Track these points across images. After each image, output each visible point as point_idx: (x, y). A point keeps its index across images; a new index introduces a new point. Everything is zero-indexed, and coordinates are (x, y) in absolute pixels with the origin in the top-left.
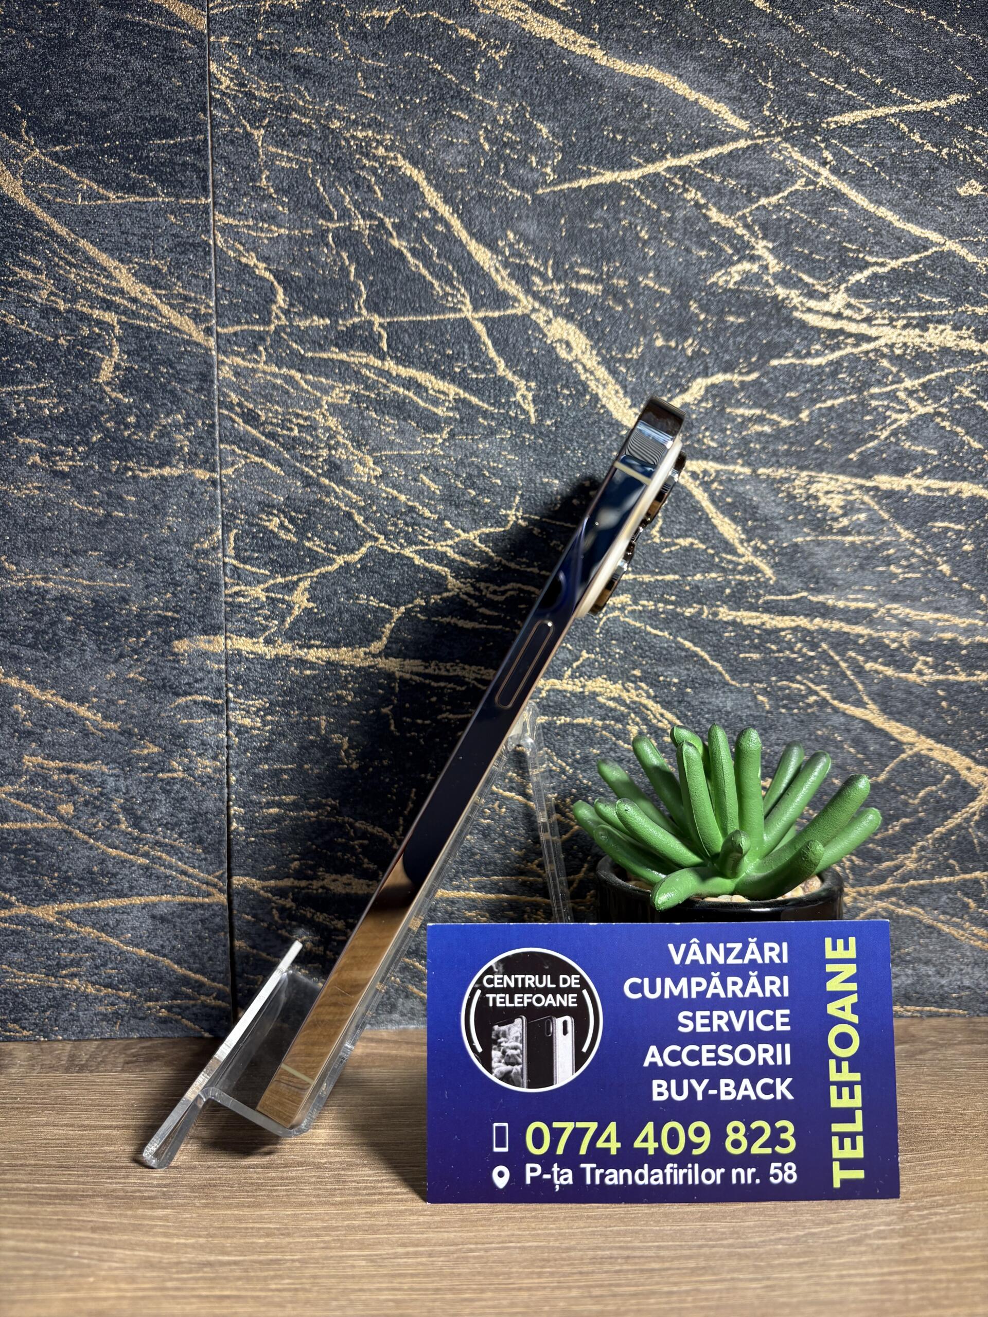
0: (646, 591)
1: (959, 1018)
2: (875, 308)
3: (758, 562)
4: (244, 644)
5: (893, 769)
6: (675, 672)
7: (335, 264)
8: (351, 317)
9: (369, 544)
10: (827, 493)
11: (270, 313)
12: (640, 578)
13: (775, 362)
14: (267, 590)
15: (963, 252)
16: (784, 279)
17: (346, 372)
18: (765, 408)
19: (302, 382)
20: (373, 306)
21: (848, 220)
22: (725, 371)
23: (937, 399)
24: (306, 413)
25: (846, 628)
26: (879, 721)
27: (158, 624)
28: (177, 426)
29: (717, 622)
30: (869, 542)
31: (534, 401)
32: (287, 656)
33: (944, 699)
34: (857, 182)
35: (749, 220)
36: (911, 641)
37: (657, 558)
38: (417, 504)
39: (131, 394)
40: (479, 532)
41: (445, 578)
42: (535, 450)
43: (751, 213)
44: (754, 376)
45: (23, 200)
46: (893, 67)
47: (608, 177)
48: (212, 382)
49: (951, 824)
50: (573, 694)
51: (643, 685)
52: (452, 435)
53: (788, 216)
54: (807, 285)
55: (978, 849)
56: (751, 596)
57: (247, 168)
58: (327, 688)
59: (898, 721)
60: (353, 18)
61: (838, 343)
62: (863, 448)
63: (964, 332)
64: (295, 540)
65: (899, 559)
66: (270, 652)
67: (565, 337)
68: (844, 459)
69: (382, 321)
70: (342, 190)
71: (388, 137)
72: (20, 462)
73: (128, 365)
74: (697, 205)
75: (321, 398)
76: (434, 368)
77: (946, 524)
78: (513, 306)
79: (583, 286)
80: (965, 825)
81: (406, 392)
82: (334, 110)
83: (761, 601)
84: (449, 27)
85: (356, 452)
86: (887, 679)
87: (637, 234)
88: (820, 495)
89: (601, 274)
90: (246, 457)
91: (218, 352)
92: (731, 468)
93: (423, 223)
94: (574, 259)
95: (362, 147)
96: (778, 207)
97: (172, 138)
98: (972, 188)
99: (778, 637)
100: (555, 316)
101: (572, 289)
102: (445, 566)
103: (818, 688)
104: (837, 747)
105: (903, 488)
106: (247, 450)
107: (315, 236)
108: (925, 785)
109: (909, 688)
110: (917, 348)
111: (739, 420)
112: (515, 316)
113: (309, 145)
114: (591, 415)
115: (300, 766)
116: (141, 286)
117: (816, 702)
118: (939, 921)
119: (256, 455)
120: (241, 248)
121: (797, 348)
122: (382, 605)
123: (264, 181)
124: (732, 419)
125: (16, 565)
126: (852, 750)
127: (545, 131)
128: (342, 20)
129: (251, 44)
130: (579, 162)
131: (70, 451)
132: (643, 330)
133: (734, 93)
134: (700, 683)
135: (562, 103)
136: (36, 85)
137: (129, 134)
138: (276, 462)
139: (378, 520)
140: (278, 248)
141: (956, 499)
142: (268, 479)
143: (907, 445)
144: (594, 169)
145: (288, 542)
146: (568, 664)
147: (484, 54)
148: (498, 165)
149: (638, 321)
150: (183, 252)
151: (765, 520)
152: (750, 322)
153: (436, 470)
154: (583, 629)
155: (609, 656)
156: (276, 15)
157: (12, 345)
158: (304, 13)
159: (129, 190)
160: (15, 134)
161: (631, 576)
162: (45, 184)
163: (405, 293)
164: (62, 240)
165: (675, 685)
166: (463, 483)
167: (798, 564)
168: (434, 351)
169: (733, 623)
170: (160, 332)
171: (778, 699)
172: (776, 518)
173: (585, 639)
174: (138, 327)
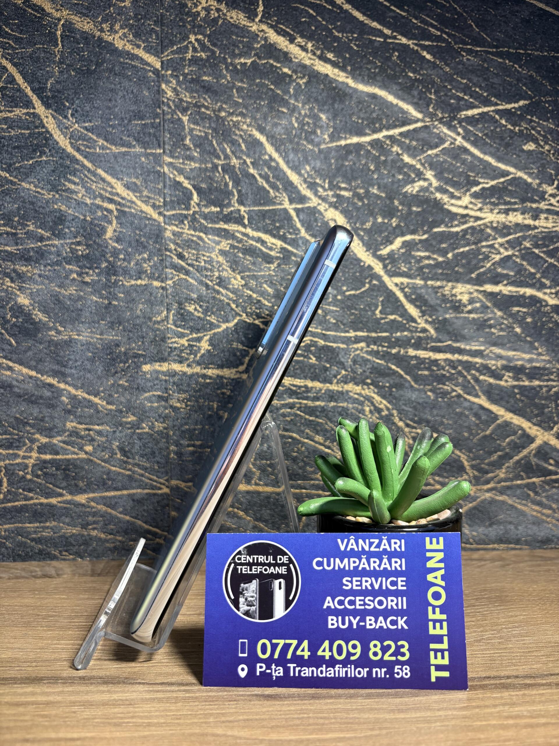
0: (372, 341)
1: (526, 551)
2: (485, 204)
3: (428, 327)
4: (176, 367)
5: (494, 428)
6: (387, 380)
7: (222, 181)
8: (230, 207)
9: (238, 318)
10: (461, 293)
11: (190, 204)
12: (370, 334)
13: (436, 230)
14: (188, 341)
15: (525, 177)
16: (439, 189)
18: (430, 252)
19: (206, 239)
20: (241, 202)
21: (470, 162)
22: (411, 234)
23: (513, 248)
24: (208, 254)
25: (470, 359)
26: (487, 404)
27: (135, 357)
28: (143, 259)
29: (408, 356)
30: (481, 317)
32: (197, 373)
33: (518, 394)
34: (474, 144)
35: (423, 161)
36: (502, 365)
37: (378, 324)
38: (261, 299)
39: (122, 244)
43: (424, 158)
44: (425, 236)
45: (69, 149)
46: (492, 87)
47: (355, 140)
48: (162, 238)
49: (521, 455)
50: (337, 391)
51: (371, 387)
52: (279, 265)
53: (442, 160)
54: (451, 192)
56: (424, 344)
57: (179, 135)
58: (218, 389)
59: (495, 404)
60: (231, 64)
61: (466, 221)
62: (478, 272)
63: (527, 216)
64: (202, 316)
65: (496, 325)
66: (189, 371)
67: (334, 217)
68: (469, 277)
69: (245, 209)
70: (226, 146)
71: (248, 120)
72: (67, 277)
73: (120, 230)
74: (398, 154)
75: (215, 247)
76: (270, 233)
77: (518, 309)
78: (309, 203)
79: (343, 193)
80: (528, 456)
81: (256, 244)
82: (222, 107)
83: (429, 346)
84: (278, 68)
85: (232, 273)
86: (490, 384)
87: (369, 167)
88: (457, 294)
89: (352, 187)
90: (178, 276)
91: (165, 223)
92: (414, 281)
93: (265, 161)
94: (337, 180)
95: (235, 125)
96: (437, 155)
97: (143, 120)
98: (530, 146)
99: (437, 364)
100: (330, 207)
101: (337, 194)
103: (456, 388)
104: (466, 417)
105: (498, 291)
106: (179, 272)
107: (212, 168)
108: (508, 437)
109: (500, 388)
110: (504, 224)
111: (418, 258)
112: (309, 207)
113: (210, 124)
115: (203, 427)
116: (127, 192)
117: (456, 395)
118: (515, 503)
119: (183, 274)
120: (176, 173)
121: (446, 223)
122: (244, 348)
123: (188, 141)
124: (414, 257)
125: (64, 327)
126: (473, 419)
127: (323, 117)
128: (226, 63)
129: (182, 75)
130: (340, 133)
131: (91, 272)
132: (372, 214)
133: (415, 100)
134: (400, 386)
135: (333, 104)
136: (76, 93)
137: (122, 118)
138: (192, 278)
139: (242, 306)
140: (194, 174)
141: (523, 296)
142: (189, 286)
143: (499, 270)
144: (348, 136)
145: (199, 317)
146: (335, 377)
147: (295, 81)
148: (301, 133)
149: (369, 210)
150: (148, 175)
151: (431, 306)
152: (424, 210)
153: (271, 282)
154: (342, 360)
155: (355, 372)
156: (194, 61)
157: (64, 220)
158: (208, 60)
159: (123, 145)
160: (66, 117)
161: (365, 334)
162: (80, 142)
163: (257, 196)
164: (89, 169)
165: (387, 387)
166: (284, 288)
167: (447, 328)
168: (270, 224)
169: (415, 357)
170: (136, 214)
171: (437, 394)
172: (436, 305)
173: (344, 364)
174: (125, 212)
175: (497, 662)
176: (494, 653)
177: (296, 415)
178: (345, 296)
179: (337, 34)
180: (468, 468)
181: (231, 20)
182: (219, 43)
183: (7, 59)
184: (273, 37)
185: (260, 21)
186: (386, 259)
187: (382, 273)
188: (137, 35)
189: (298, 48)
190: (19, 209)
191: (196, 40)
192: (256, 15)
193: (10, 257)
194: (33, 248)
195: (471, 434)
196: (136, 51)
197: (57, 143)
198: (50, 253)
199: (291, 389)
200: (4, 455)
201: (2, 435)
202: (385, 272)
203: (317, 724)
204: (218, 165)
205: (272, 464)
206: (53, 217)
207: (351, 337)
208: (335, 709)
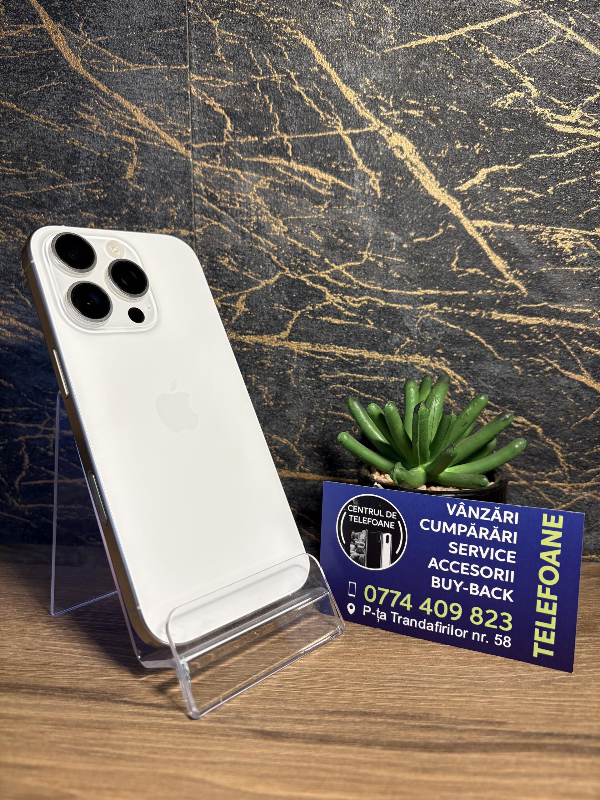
0: (446, 301)
3: (517, 283)
7: (261, 103)
8: (270, 135)
9: (280, 273)
10: (562, 240)
11: (223, 135)
12: (443, 293)
13: (532, 157)
14: (221, 300)
16: (541, 102)
17: (266, 169)
18: (525, 186)
19: (242, 176)
20: (284, 129)
21: (584, 62)
22: (499, 164)
24: (244, 195)
26: (590, 382)
28: (170, 204)
29: (491, 320)
30: (589, 271)
31: (380, 184)
32: (233, 340)
34: (591, 37)
35: (519, 63)
37: (454, 280)
38: (308, 249)
39: (144, 186)
40: (345, 265)
41: (325, 293)
42: (380, 214)
43: (521, 59)
44: (518, 166)
45: (82, 71)
47: (430, 39)
48: (190, 177)
50: (400, 363)
51: (443, 358)
52: (330, 206)
53: (545, 60)
54: (556, 104)
56: (512, 305)
57: (209, 45)
58: (256, 358)
61: (575, 142)
62: (588, 211)
64: (237, 271)
67: (400, 144)
68: (575, 218)
69: (289, 137)
70: (265, 56)
71: (293, 20)
73: (142, 168)
74: (486, 55)
75: (253, 186)
76: (320, 166)
78: (368, 126)
79: (411, 112)
81: (303, 181)
82: (260, 5)
83: (518, 308)
85: (273, 218)
87: (447, 76)
88: (558, 241)
89: (423, 103)
90: (209, 222)
91: (193, 159)
92: (502, 225)
93: (314, 74)
94: (406, 94)
95: (277, 28)
96: (539, 54)
97: (165, 28)
99: (528, 330)
100: (394, 132)
101: (404, 113)
102: (325, 286)
103: (552, 362)
104: (563, 398)
106: (210, 218)
107: (249, 86)
111: (508, 194)
112: (369, 132)
113: (245, 29)
114: (415, 192)
116: (148, 120)
117: (550, 370)
119: (215, 220)
120: (206, 95)
121: (548, 146)
122: (287, 310)
123: (219, 52)
124: (502, 194)
126: (572, 400)
127: (389, 11)
130: (411, 31)
131: (110, 219)
132: (448, 139)
134: (479, 358)
137: (140, 28)
138: (226, 225)
139: (286, 259)
140: (227, 94)
142: (222, 235)
144: (421, 34)
145: (234, 272)
146: (398, 345)
148: (360, 35)
149: (446, 132)
150: (173, 99)
151: (522, 257)
152: (518, 131)
153: (320, 228)
154: (407, 324)
155: (423, 340)
157: (78, 158)
159: (141, 62)
160: (76, 31)
161: (438, 292)
162: (93, 61)
163: (303, 120)
164: (104, 94)
165: (463, 358)
166: (336, 235)
167: (542, 285)
168: (320, 155)
169: (501, 321)
170: (160, 148)
171: (527, 368)
172: (529, 256)
173: (409, 330)
174: (147, 145)
175: (566, 714)
176: (564, 701)
177: (349, 392)
178: (412, 244)
180: (562, 460)
186: (466, 198)
187: (460, 214)
190: (28, 146)
193: (20, 203)
194: (45, 193)
195: (568, 419)
197: (68, 63)
198: (64, 198)
199: (343, 360)
200: (24, 429)
201: (21, 407)
202: (465, 213)
203: (317, 778)
204: (256, 82)
205: (320, 448)
206: (66, 154)
207: (419, 296)
208: (344, 759)
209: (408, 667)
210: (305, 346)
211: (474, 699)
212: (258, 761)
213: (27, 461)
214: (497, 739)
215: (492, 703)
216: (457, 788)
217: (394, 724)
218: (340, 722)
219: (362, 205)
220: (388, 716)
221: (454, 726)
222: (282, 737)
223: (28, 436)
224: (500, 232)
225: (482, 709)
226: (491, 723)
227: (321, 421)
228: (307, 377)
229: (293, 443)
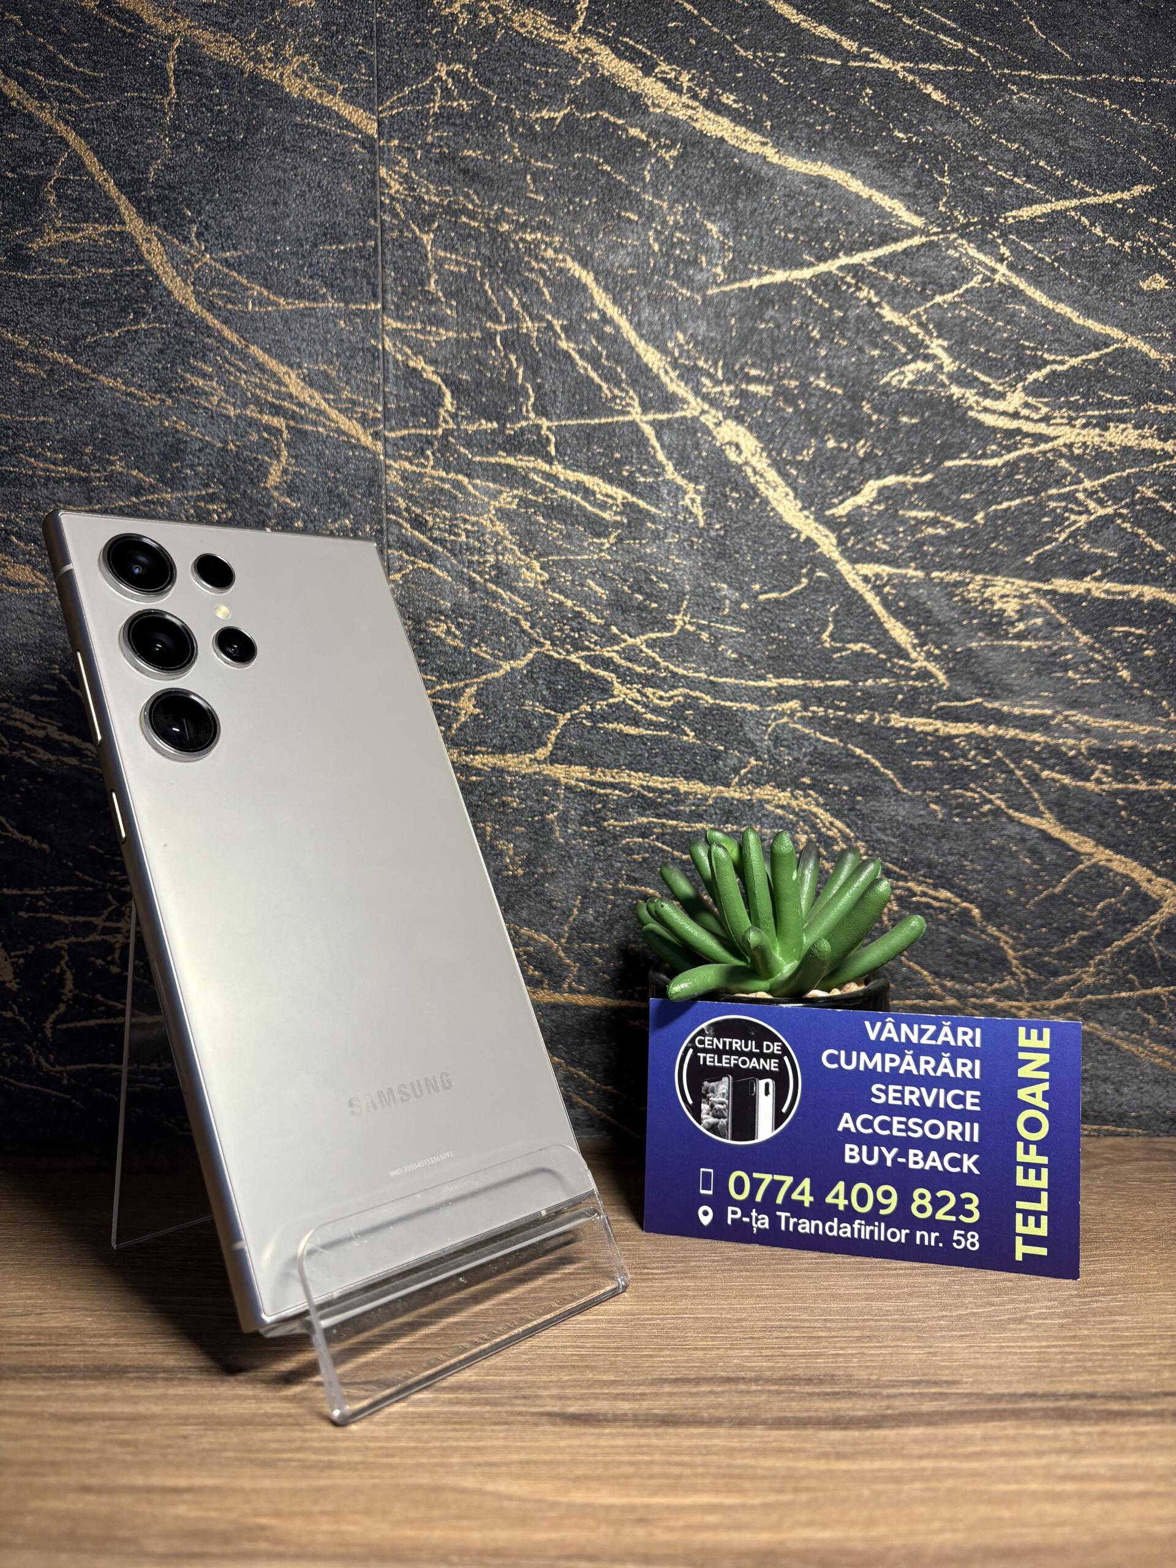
0: (814, 697)
1: (1138, 1137)
2: (1053, 407)
3: (932, 667)
5: (1070, 881)
6: (845, 780)
7: (503, 367)
8: (519, 420)
9: (535, 650)
10: (1003, 597)
11: (437, 416)
12: (809, 683)
13: (949, 464)
14: (432, 696)
15: (1145, 348)
16: (959, 378)
18: (938, 510)
19: (470, 487)
20: (542, 410)
21: (1026, 318)
22: (898, 473)
23: (1116, 500)
24: (473, 519)
26: (1056, 831)
28: (343, 530)
29: (889, 729)
30: (1046, 647)
31: (702, 504)
33: (1124, 808)
34: (1035, 280)
35: (924, 318)
36: (1089, 749)
37: (827, 662)
38: (583, 610)
39: (299, 499)
40: (646, 637)
41: (611, 683)
42: (703, 554)
43: (926, 311)
44: (928, 477)
45: (193, 307)
46: (1073, 158)
47: (780, 276)
48: (380, 487)
49: (1130, 938)
50: (740, 801)
51: (811, 792)
52: (620, 540)
53: (964, 313)
54: (983, 383)
55: (1159, 964)
56: (924, 702)
57: (416, 272)
58: (493, 794)
59: (1075, 831)
60: (522, 120)
61: (1015, 443)
62: (1040, 551)
63: (1146, 431)
64: (462, 645)
65: (1077, 664)
67: (735, 439)
68: (1020, 562)
69: (549, 424)
70: (510, 293)
71: (557, 239)
73: (296, 470)
74: (870, 304)
75: (489, 503)
76: (602, 472)
77: (1126, 629)
78: (682, 409)
79: (753, 388)
80: (1145, 938)
81: (573, 497)
82: (503, 213)
83: (934, 708)
84: (619, 127)
85: (523, 557)
86: (1064, 787)
87: (809, 333)
88: (995, 598)
89: (772, 375)
90: (413, 563)
91: (386, 455)
92: (903, 571)
93: (592, 324)
94: (743, 360)
95: (530, 249)
96: (954, 305)
97: (341, 242)
98: (1158, 282)
99: (952, 745)
100: (725, 418)
101: (742, 390)
102: (612, 671)
103: (992, 797)
104: (1012, 857)
105: (1082, 591)
106: (415, 555)
107: (483, 339)
108: (1103, 897)
109: (1086, 797)
110: (1097, 449)
111: (913, 523)
112: (684, 418)
113: (478, 248)
114: (761, 518)
116: (309, 391)
117: (990, 810)
118: (1117, 1037)
119: (424, 561)
120: (409, 352)
121: (973, 448)
122: (547, 711)
123: (433, 285)
124: (903, 521)
126: (1028, 861)
127: (713, 228)
128: (511, 121)
129: (421, 147)
130: (750, 261)
132: (814, 431)
133: (909, 189)
134: (871, 791)
135: (733, 202)
136: (205, 190)
137: (299, 240)
138: (442, 567)
139: (545, 626)
140: (446, 352)
141: (1137, 602)
142: (436, 585)
143: (1086, 547)
144: (765, 268)
145: (455, 648)
146: (736, 771)
147: (654, 154)
148: (668, 266)
149: (810, 422)
150: (352, 357)
151: (939, 624)
152: (924, 422)
153: (604, 575)
154: (751, 736)
155: (778, 762)
156: (446, 117)
157: (183, 451)
158: (473, 115)
159: (300, 296)
160: (186, 240)
161: (801, 682)
162: (215, 291)
163: (574, 396)
164: (233, 346)
165: (845, 793)
166: (630, 587)
167: (972, 669)
168: (602, 454)
169: (905, 729)
170: (328, 436)
171: (951, 808)
172: (950, 622)
173: (753, 746)
174: (306, 432)
175: (1053, 1365)
176: (1048, 1347)
177: (654, 850)
178: (758, 604)
179: (742, 52)
180: (1014, 962)
181: (522, 31)
182: (497, 79)
183: (67, 122)
184: (610, 63)
185: (583, 30)
186: (845, 527)
187: (836, 555)
188: (329, 67)
189: (660, 84)
190: (93, 429)
191: (448, 74)
192: (575, 19)
194: (120, 509)
195: (1022, 892)
196: (327, 101)
197: (170, 293)
199: (643, 797)
200: (66, 926)
201: (62, 885)
202: (842, 553)
203: (667, 1476)
204: (495, 333)
205: (604, 950)
206: (161, 445)
207: (770, 689)
208: (706, 1447)
209: (788, 1309)
210: (580, 772)
211: (903, 1351)
212: (566, 1457)
213: (69, 984)
214: (948, 1406)
215: (934, 1354)
216: (896, 1479)
217: (778, 1393)
218: (691, 1394)
219: (672, 539)
220: (767, 1381)
221: (876, 1390)
222: (599, 1421)
223: (73, 939)
224: (902, 583)
225: (918, 1365)
226: (935, 1383)
227: (607, 902)
228: (581, 825)
229: (557, 940)
